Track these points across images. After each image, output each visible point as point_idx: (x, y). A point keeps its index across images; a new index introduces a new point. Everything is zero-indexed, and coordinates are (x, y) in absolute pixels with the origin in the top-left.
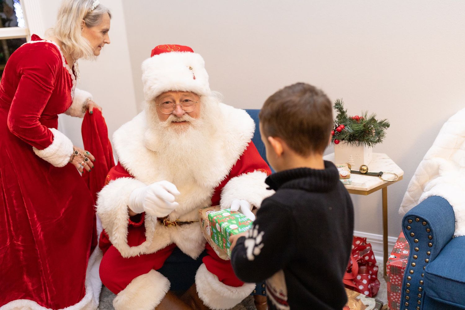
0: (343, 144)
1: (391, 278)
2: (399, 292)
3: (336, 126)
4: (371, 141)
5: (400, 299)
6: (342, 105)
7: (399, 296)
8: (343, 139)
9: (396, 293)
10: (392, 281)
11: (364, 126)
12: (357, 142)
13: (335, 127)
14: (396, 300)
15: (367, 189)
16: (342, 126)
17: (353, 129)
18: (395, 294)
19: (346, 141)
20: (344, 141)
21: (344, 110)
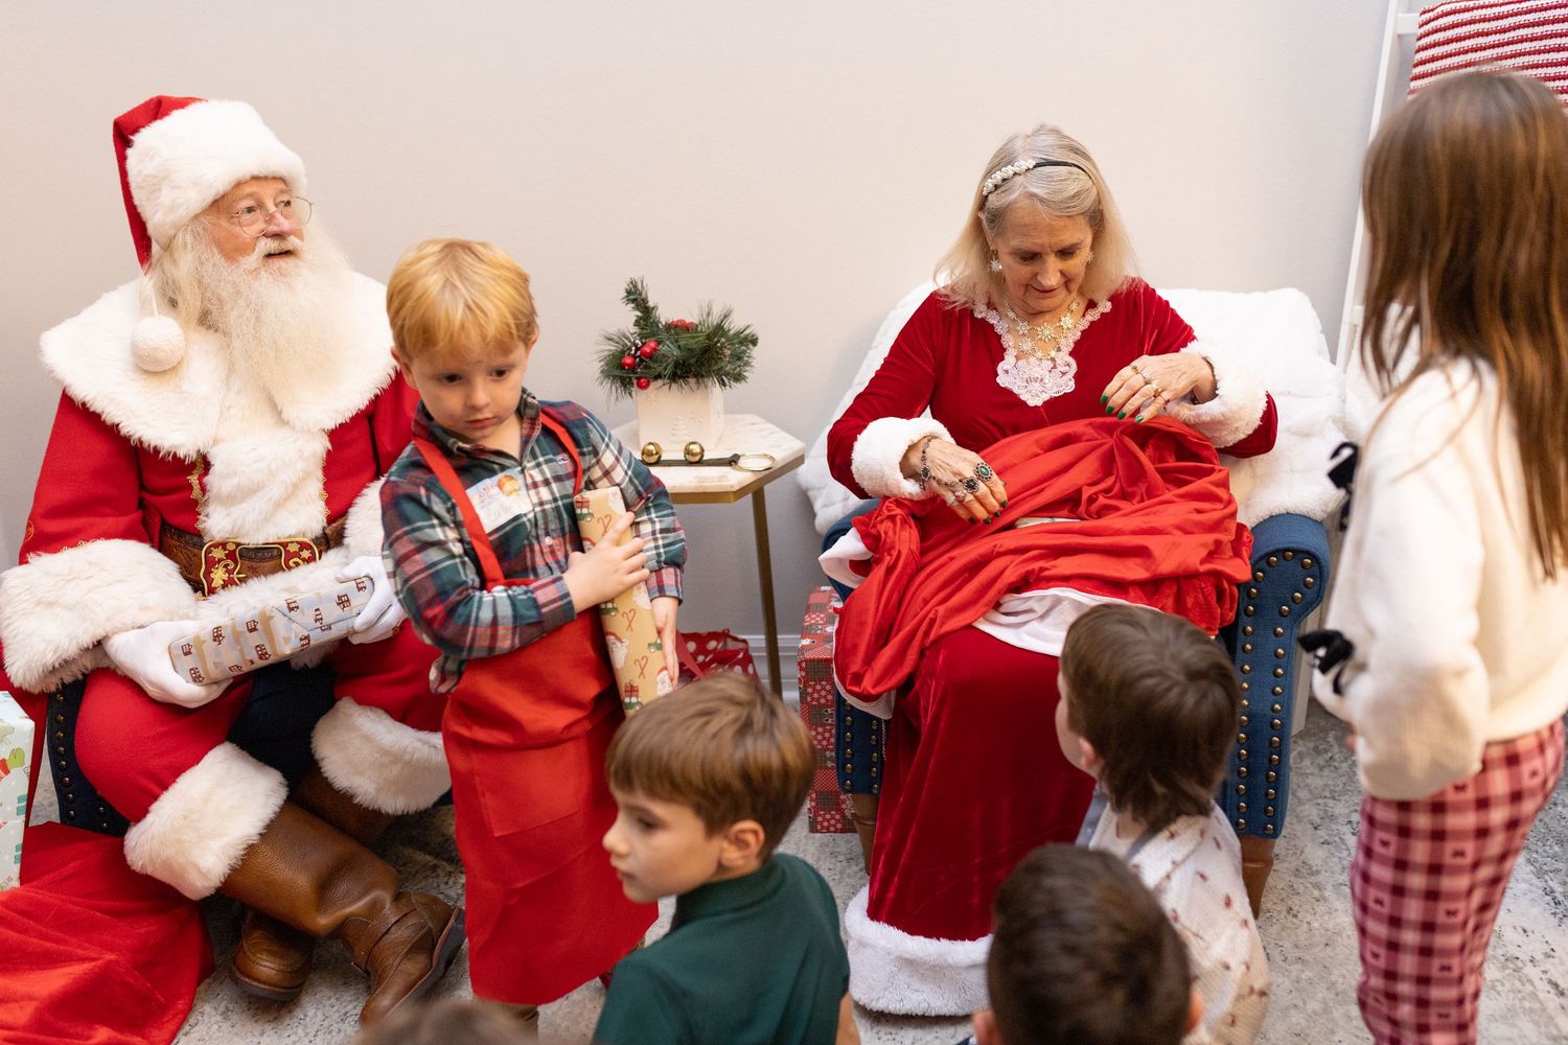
0: (657, 389)
1: (810, 690)
2: (830, 722)
3: (636, 345)
4: (727, 374)
5: (833, 740)
6: (643, 295)
7: (830, 731)
8: (658, 377)
9: (823, 725)
10: (813, 699)
11: (709, 337)
12: (692, 381)
13: (633, 348)
14: (824, 743)
15: (732, 486)
16: (653, 345)
17: (679, 347)
18: (820, 730)
19: (666, 381)
20: (660, 382)
21: (651, 304)
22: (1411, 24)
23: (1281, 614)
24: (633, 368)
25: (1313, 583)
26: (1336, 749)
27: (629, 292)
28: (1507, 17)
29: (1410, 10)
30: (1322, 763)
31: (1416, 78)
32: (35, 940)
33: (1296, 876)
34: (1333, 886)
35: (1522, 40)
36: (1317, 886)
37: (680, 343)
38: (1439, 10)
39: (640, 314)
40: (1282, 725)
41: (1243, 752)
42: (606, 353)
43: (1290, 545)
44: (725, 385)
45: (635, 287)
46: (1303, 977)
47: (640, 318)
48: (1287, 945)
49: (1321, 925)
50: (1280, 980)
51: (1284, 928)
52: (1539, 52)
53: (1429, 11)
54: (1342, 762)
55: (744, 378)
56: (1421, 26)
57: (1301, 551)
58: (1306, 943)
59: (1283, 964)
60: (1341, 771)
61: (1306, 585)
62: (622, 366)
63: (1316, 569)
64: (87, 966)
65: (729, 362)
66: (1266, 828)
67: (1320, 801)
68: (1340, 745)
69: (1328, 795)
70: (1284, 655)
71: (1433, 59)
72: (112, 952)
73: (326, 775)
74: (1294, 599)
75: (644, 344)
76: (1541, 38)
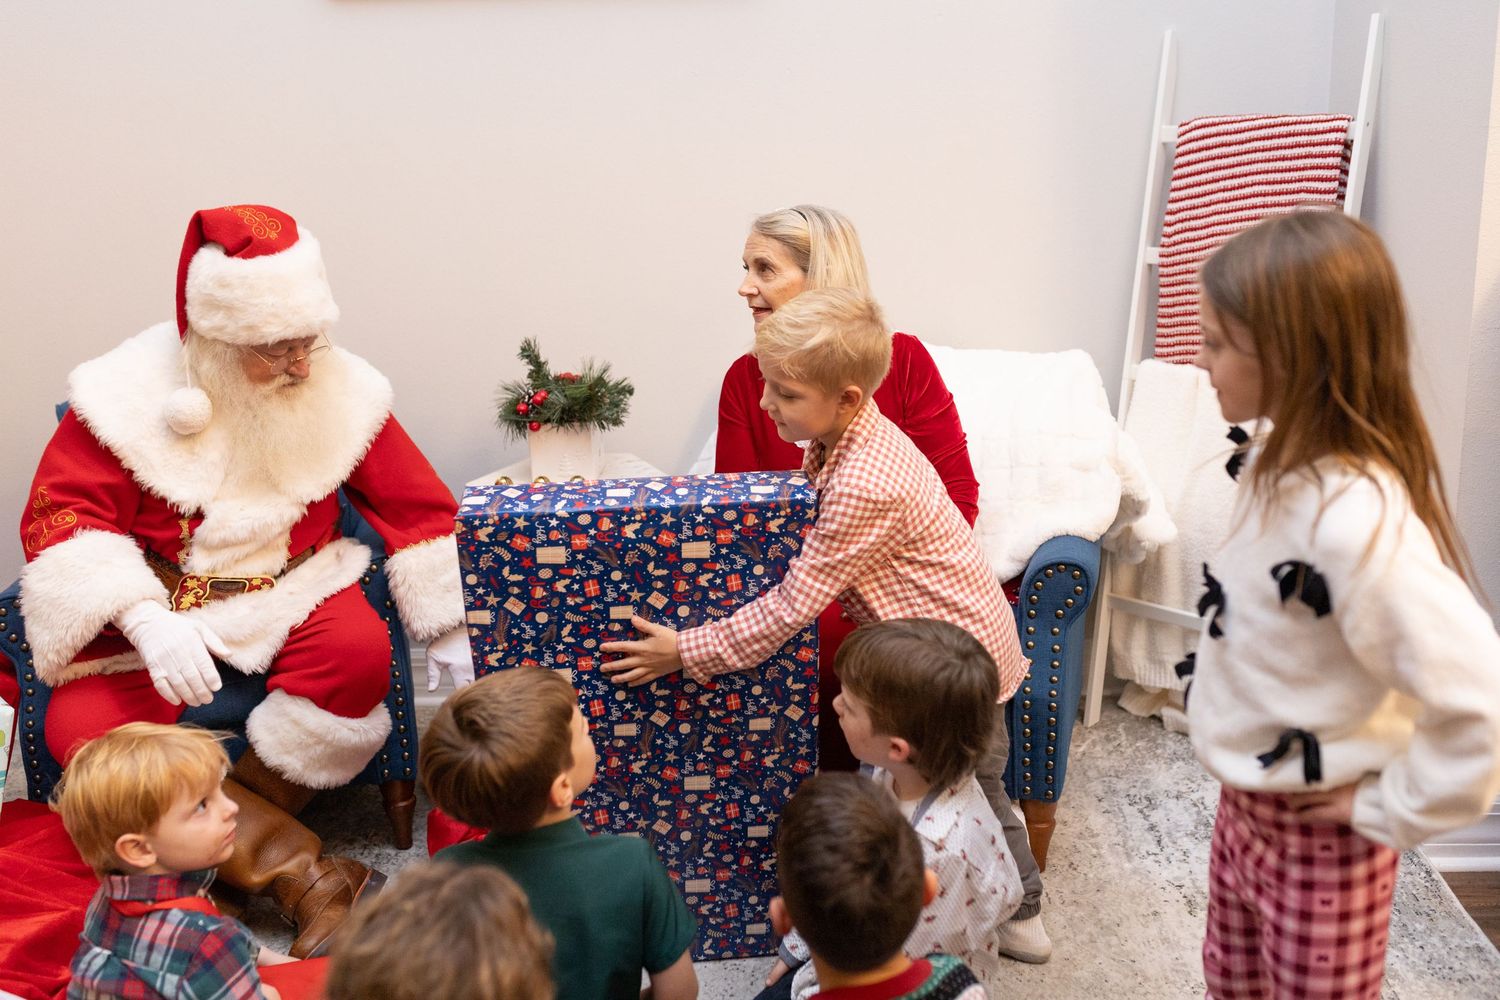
0: (546, 431)
3: (529, 394)
4: (606, 419)
6: (536, 353)
8: (548, 421)
11: (590, 388)
12: (576, 424)
13: (527, 397)
16: (543, 394)
17: (565, 396)
19: (555, 424)
20: (549, 426)
21: (542, 359)
22: (1171, 134)
23: (1057, 616)
24: (526, 414)
25: (1082, 591)
26: (1123, 737)
27: (524, 350)
28: (1244, 131)
29: (1171, 123)
30: (1112, 749)
31: (1175, 179)
32: (12, 894)
33: (1079, 838)
34: (1109, 845)
35: (1255, 151)
36: (1096, 845)
37: (567, 393)
38: (1192, 125)
39: (532, 368)
40: (1057, 708)
41: (1028, 730)
42: (504, 401)
43: (1063, 560)
44: (604, 428)
45: (529, 345)
46: (1076, 915)
47: (532, 372)
48: (1066, 891)
49: (1095, 875)
50: (1057, 918)
51: (1065, 879)
52: (1269, 161)
53: (1185, 125)
54: (1127, 748)
55: (621, 422)
56: (1179, 136)
57: (1071, 565)
58: (1082, 890)
59: (1059, 905)
60: (1125, 755)
61: (1076, 592)
62: (517, 412)
63: (1084, 579)
64: (56, 916)
65: (608, 409)
66: (1047, 794)
67: (1105, 779)
68: (1127, 735)
69: (1113, 774)
70: (1059, 651)
71: (1189, 164)
72: (77, 905)
73: (259, 756)
74: (1067, 605)
75: (535, 393)
76: (1270, 149)
